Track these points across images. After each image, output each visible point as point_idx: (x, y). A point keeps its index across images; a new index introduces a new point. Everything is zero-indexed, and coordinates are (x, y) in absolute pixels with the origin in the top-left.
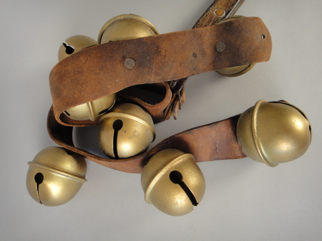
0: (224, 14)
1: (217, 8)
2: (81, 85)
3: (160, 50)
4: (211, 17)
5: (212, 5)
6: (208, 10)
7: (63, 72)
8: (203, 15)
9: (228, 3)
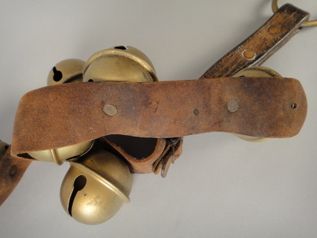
0: (254, 58)
1: (247, 49)
2: (43, 128)
3: (149, 101)
4: (237, 58)
5: (242, 43)
6: (235, 49)
7: (28, 106)
8: (228, 54)
9: (262, 45)
